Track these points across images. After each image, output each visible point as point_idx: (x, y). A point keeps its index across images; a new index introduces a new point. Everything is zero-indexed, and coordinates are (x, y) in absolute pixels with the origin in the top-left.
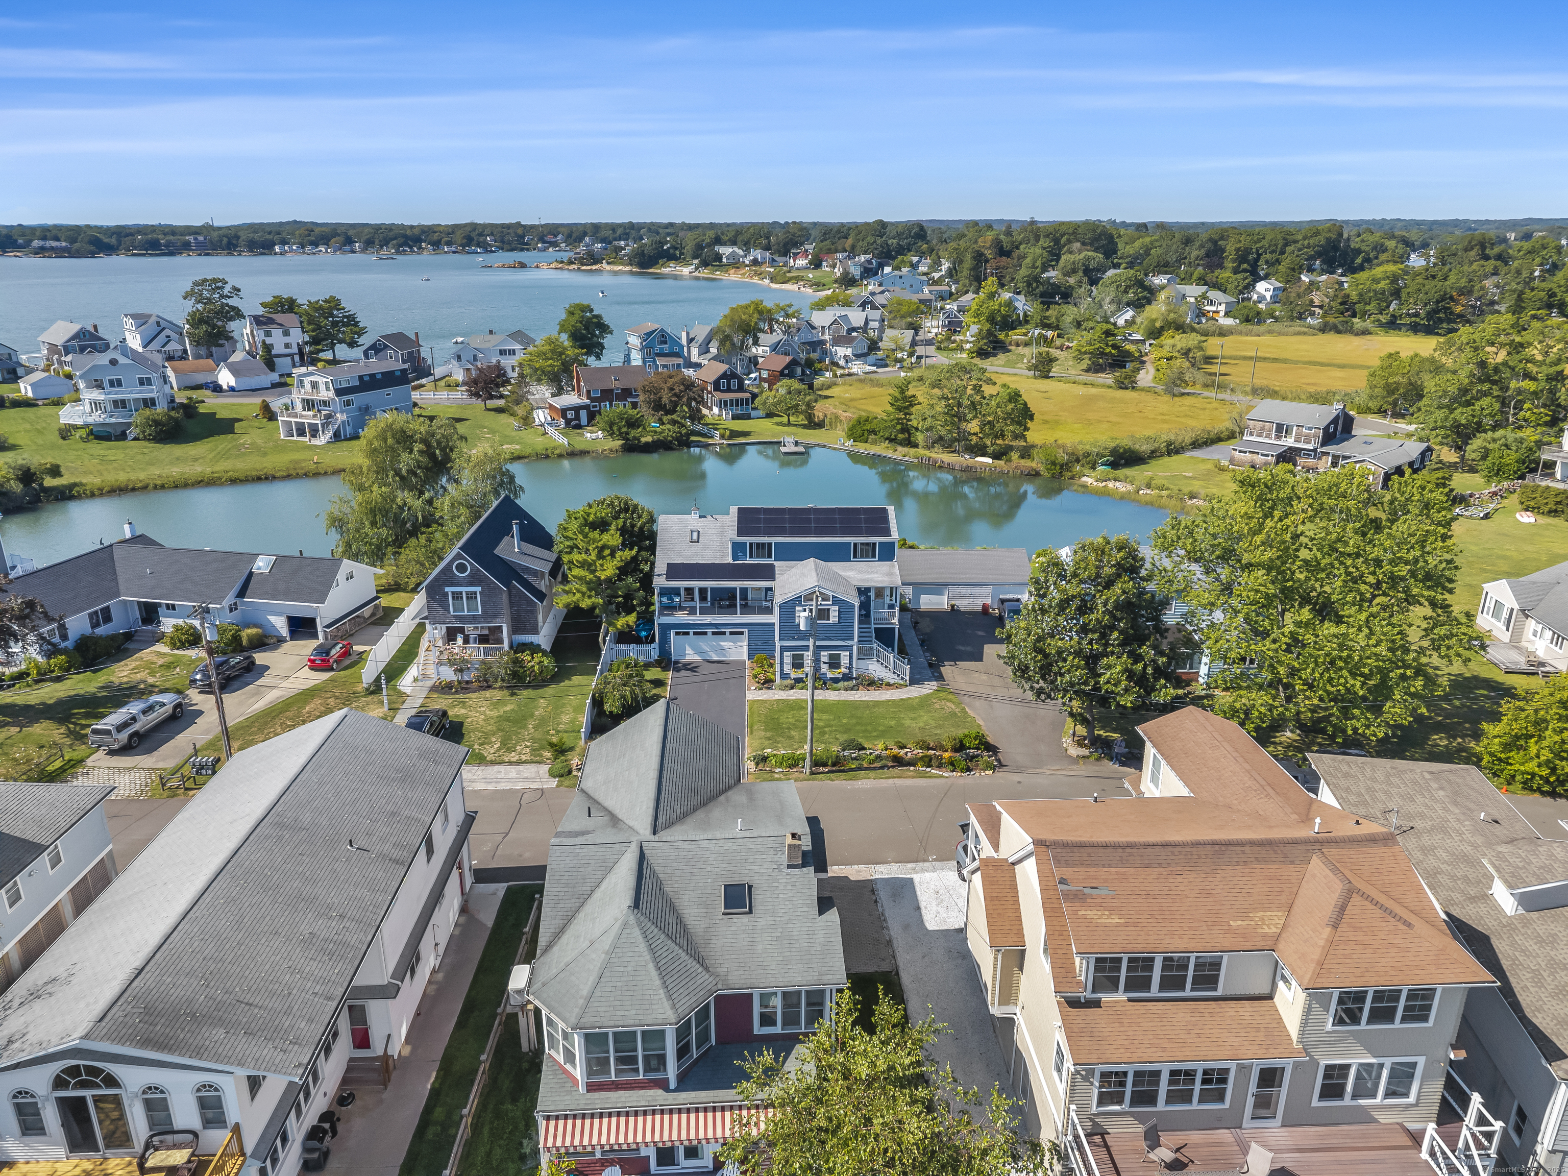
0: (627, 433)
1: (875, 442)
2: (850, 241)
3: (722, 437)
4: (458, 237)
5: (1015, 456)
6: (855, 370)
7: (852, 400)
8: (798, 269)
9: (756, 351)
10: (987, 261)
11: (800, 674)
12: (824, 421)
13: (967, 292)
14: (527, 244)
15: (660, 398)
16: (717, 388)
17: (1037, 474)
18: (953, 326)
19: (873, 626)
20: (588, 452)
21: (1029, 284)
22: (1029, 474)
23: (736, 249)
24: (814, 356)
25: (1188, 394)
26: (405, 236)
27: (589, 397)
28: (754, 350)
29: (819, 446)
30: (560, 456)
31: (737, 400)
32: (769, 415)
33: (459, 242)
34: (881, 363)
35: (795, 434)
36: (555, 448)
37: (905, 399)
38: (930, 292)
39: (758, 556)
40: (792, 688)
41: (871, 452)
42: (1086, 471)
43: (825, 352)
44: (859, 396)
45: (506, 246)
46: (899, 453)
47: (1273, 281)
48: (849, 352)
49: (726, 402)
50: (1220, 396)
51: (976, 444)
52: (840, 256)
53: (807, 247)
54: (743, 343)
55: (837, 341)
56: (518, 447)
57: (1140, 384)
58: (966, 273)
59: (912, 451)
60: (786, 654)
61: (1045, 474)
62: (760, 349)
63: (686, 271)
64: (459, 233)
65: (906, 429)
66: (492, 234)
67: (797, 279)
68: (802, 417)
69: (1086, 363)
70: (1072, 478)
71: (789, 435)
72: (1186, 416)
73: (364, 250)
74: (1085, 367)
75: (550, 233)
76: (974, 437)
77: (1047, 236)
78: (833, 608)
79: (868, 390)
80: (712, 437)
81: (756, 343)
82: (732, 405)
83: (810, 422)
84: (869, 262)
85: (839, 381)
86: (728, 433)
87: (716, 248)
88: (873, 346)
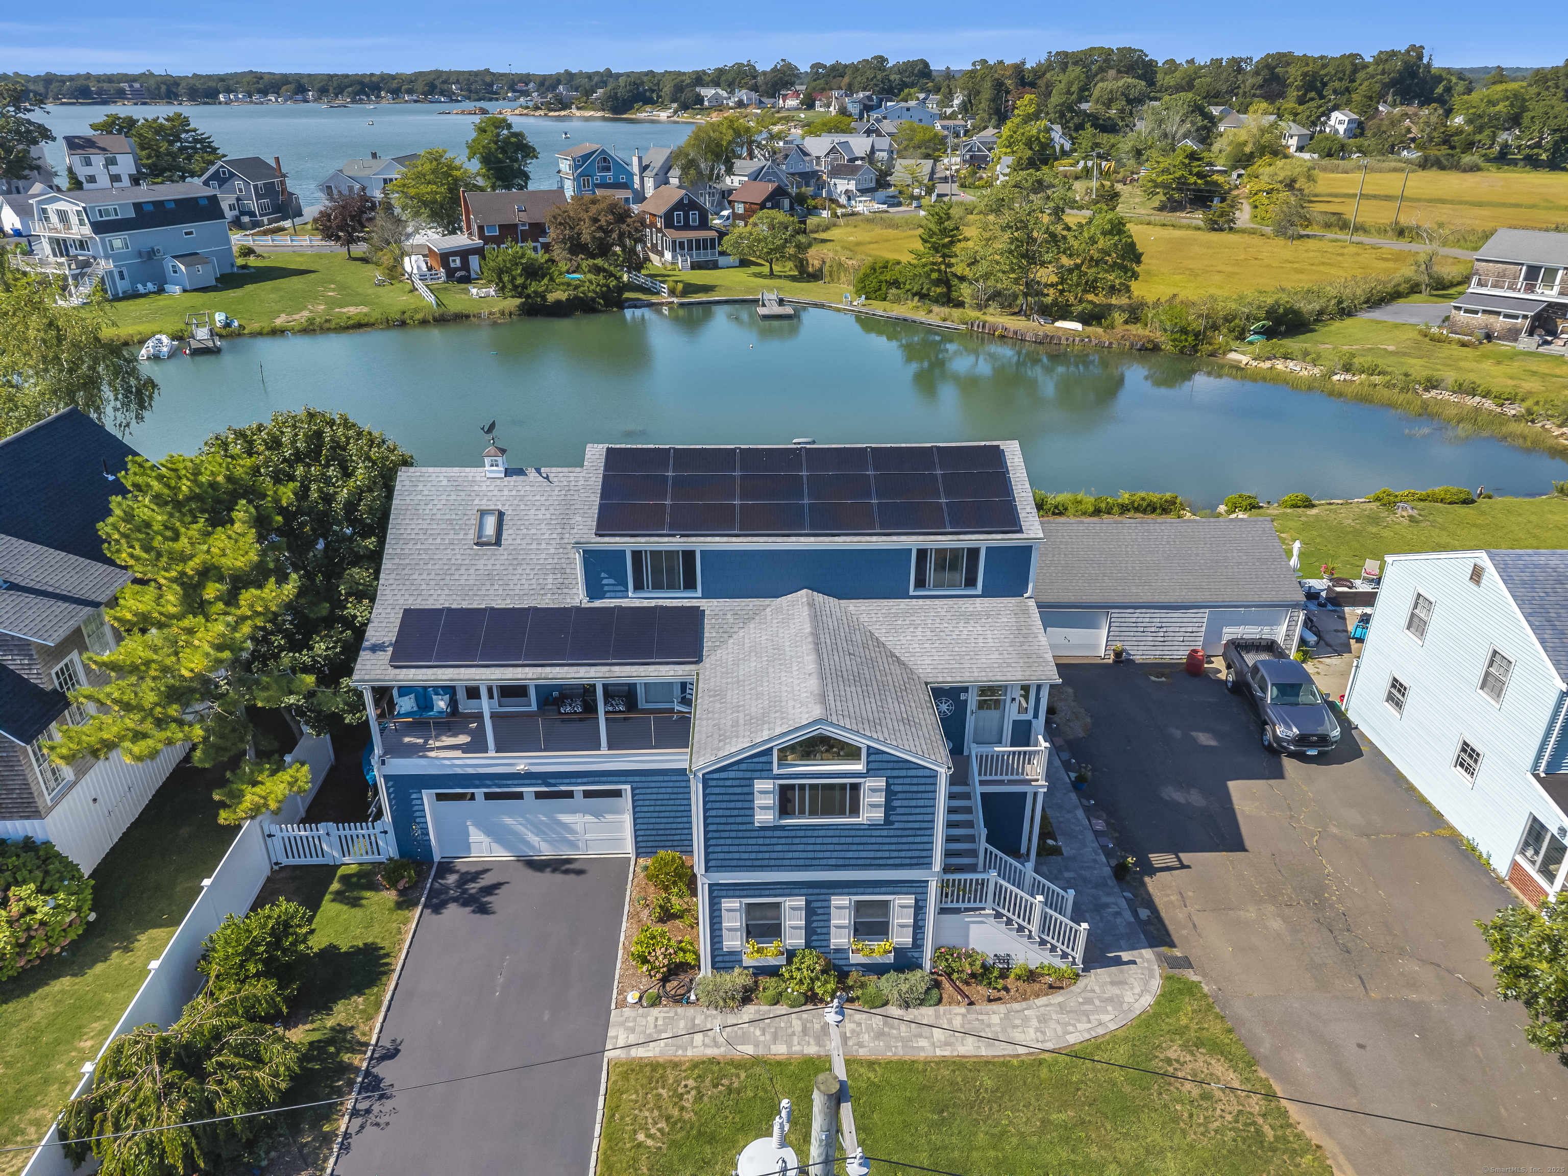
0: (524, 287)
1: (897, 300)
2: (846, 80)
3: (672, 292)
4: (420, 85)
5: (1118, 318)
6: (860, 208)
7: (858, 244)
8: (788, 110)
9: (733, 182)
10: (1008, 92)
11: (771, 954)
12: (821, 270)
13: (985, 128)
14: (496, 93)
15: (579, 234)
16: (669, 222)
17: (1156, 348)
18: (977, 162)
19: (979, 789)
20: (467, 317)
21: (1062, 115)
22: (1143, 349)
23: (719, 91)
24: (809, 190)
25: (1308, 236)
26: (361, 83)
27: (481, 236)
28: (728, 180)
29: (816, 305)
30: (424, 322)
31: (698, 241)
32: (744, 263)
33: (420, 90)
34: (893, 201)
35: (779, 289)
36: (416, 310)
37: (944, 232)
38: (943, 127)
39: (657, 586)
40: (746, 1000)
41: (894, 314)
42: (1234, 344)
43: (821, 185)
44: (868, 239)
45: (473, 96)
46: (935, 316)
47: (1347, 111)
48: (852, 186)
49: (682, 245)
50: (1355, 238)
51: (1055, 303)
52: (835, 93)
53: (798, 87)
54: (712, 169)
55: (838, 171)
56: (365, 310)
57: (1239, 224)
58: (984, 105)
59: (956, 313)
60: (727, 904)
61: (1168, 347)
62: (736, 179)
63: (663, 115)
64: (421, 80)
65: (944, 281)
66: (457, 82)
67: (787, 119)
68: (790, 264)
69: (1156, 202)
70: (1212, 354)
71: (770, 289)
72: (1323, 263)
73: (317, 99)
74: (1157, 204)
75: (521, 81)
76: (1051, 291)
77: (1076, 63)
78: (869, 783)
79: (878, 232)
80: (658, 293)
81: (730, 171)
82: (690, 249)
83: (801, 273)
84: (870, 98)
85: (841, 221)
86: (680, 286)
87: (698, 89)
88: (882, 182)
